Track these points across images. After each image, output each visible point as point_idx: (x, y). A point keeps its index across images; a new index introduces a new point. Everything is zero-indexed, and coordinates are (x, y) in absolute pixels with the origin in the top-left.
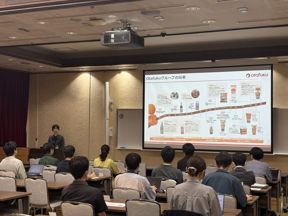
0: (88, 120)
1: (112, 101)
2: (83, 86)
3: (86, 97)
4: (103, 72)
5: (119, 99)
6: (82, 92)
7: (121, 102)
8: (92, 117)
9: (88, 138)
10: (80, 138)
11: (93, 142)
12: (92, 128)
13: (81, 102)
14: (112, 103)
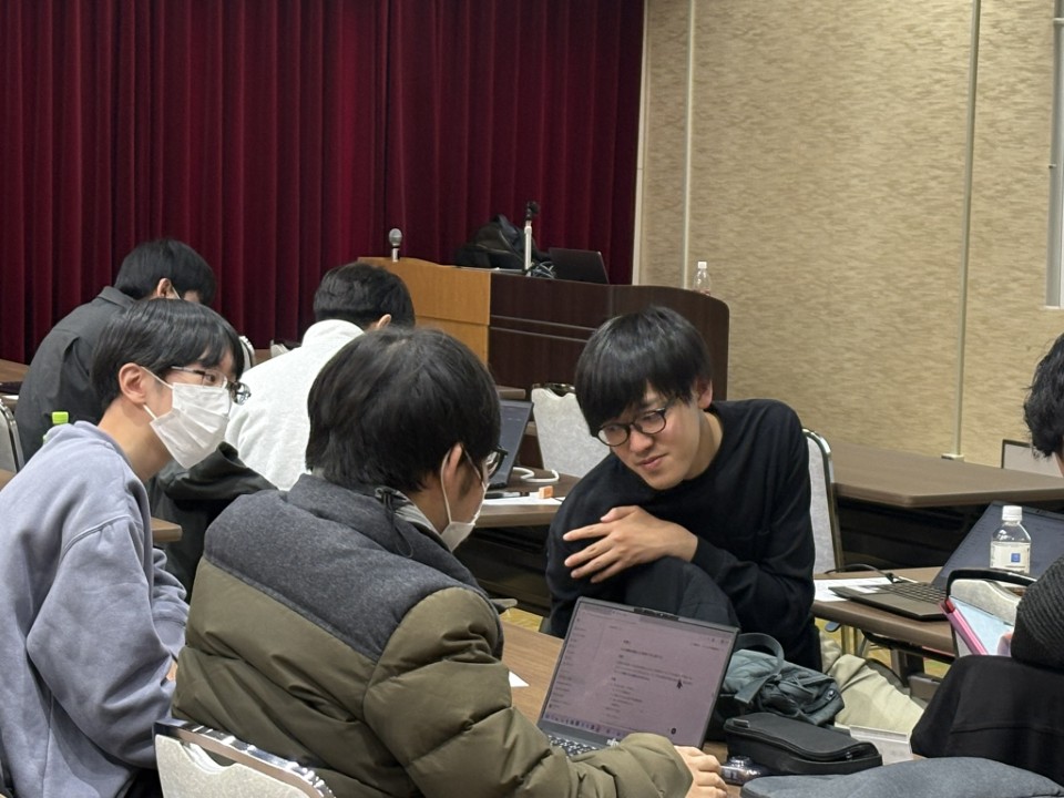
8: (991, 42)
9: (962, 213)
10: (918, 209)
11: (989, 245)
12: (986, 130)
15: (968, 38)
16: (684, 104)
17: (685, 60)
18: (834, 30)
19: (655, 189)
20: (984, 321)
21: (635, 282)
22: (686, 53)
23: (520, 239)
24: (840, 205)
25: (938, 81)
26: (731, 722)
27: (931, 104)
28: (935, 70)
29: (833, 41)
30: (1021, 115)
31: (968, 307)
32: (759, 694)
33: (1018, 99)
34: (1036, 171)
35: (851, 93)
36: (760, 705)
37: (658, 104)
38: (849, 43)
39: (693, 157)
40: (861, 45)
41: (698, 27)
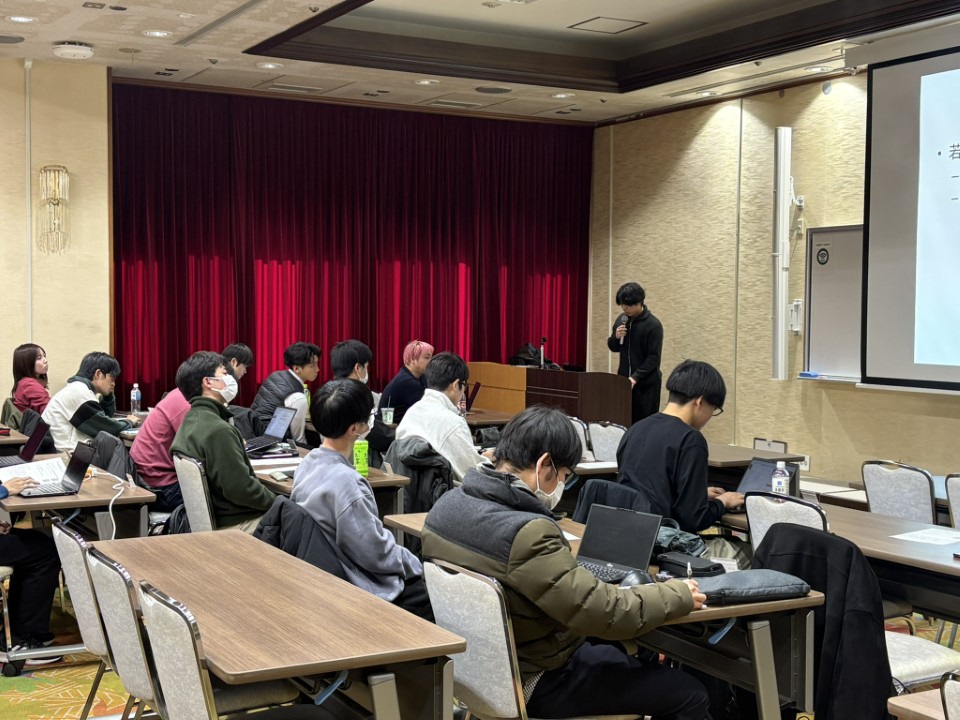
0: (733, 274)
1: (801, 201)
2: (722, 152)
3: (729, 191)
4: (777, 93)
5: (823, 189)
6: (717, 176)
7: (827, 200)
8: (744, 264)
9: (733, 338)
10: (713, 337)
11: (746, 352)
12: (743, 302)
13: (715, 209)
14: (800, 208)
15: (734, 262)
16: (607, 293)
17: (608, 274)
18: (674, 259)
19: (595, 330)
20: (744, 385)
21: (587, 371)
22: (608, 271)
23: (538, 353)
24: (678, 336)
25: (721, 281)
26: (660, 556)
27: (718, 291)
28: (720, 276)
29: (673, 265)
30: (758, 295)
31: (737, 379)
32: (671, 544)
33: (756, 288)
34: (766, 319)
35: (681, 287)
36: (672, 548)
37: (596, 293)
38: (680, 265)
40: (686, 266)
41: (613, 260)
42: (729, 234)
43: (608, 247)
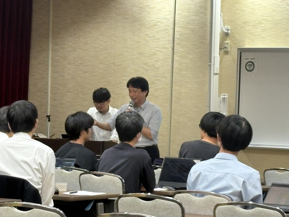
0: (169, 75)
1: (228, 30)
3: (165, 19)
5: (245, 23)
6: (155, 7)
7: (249, 30)
8: (178, 69)
9: (168, 120)
11: (179, 129)
12: (177, 95)
13: (152, 30)
14: (227, 34)
15: (170, 67)
18: (114, 63)
25: (157, 80)
27: (154, 87)
28: (157, 77)
29: (113, 67)
31: (171, 148)
38: (119, 67)
39: (50, 101)
40: (125, 68)
41: (52, 60)
42: (165, 48)
43: (48, 51)
